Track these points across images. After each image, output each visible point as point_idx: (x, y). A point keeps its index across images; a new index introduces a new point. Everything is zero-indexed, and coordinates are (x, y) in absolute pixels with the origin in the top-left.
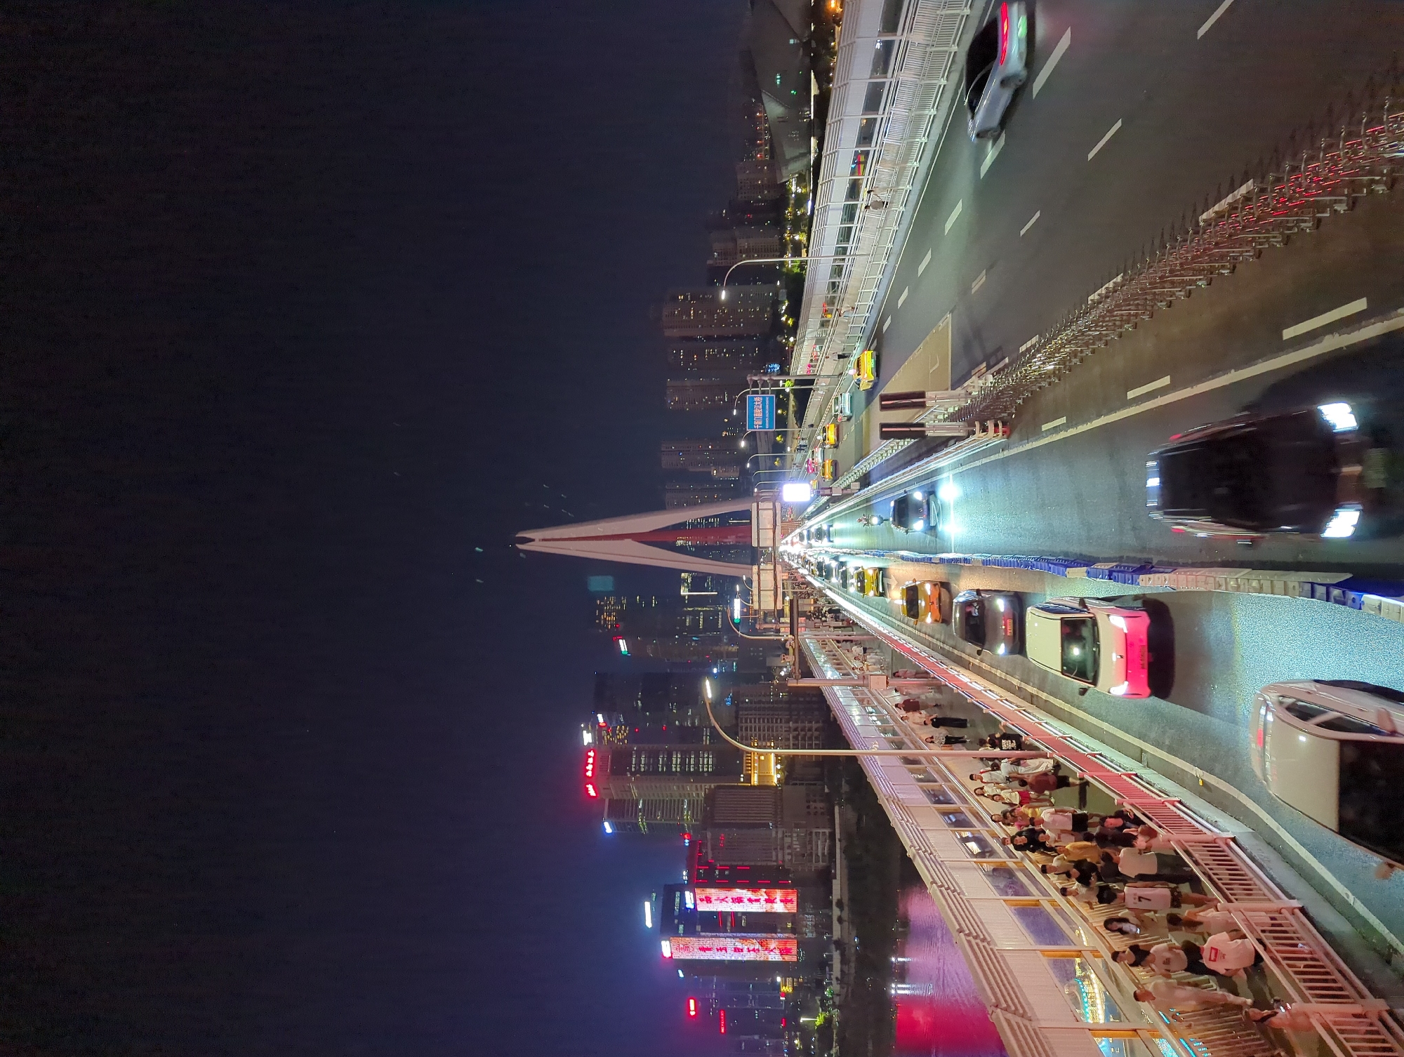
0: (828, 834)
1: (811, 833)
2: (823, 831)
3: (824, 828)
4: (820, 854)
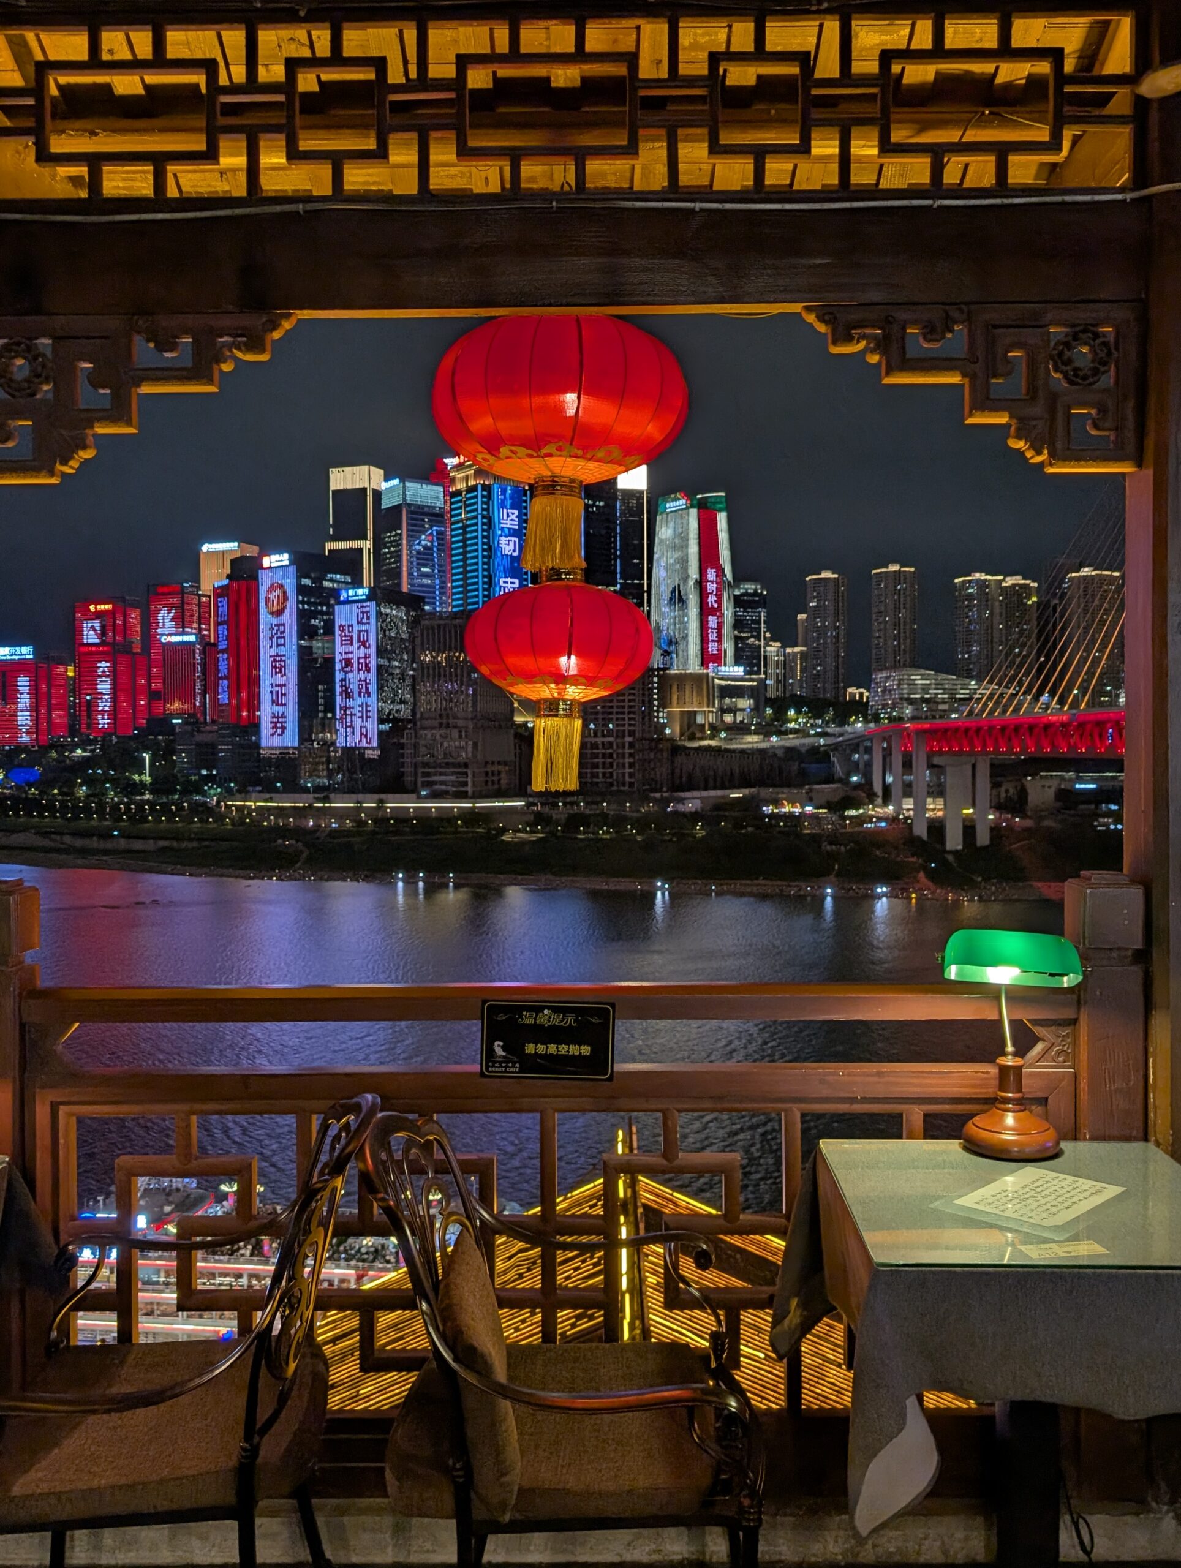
2: (470, 784)
3: (473, 785)
4: (434, 778)
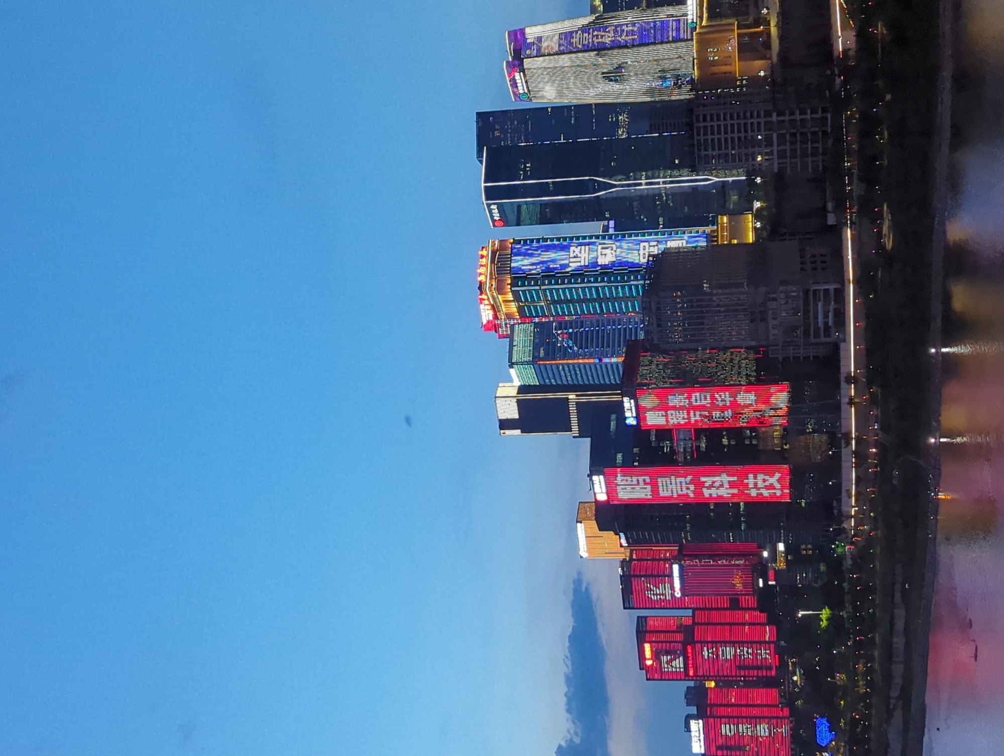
0: (832, 292)
1: (808, 291)
2: (827, 287)
3: (828, 282)
4: (821, 324)
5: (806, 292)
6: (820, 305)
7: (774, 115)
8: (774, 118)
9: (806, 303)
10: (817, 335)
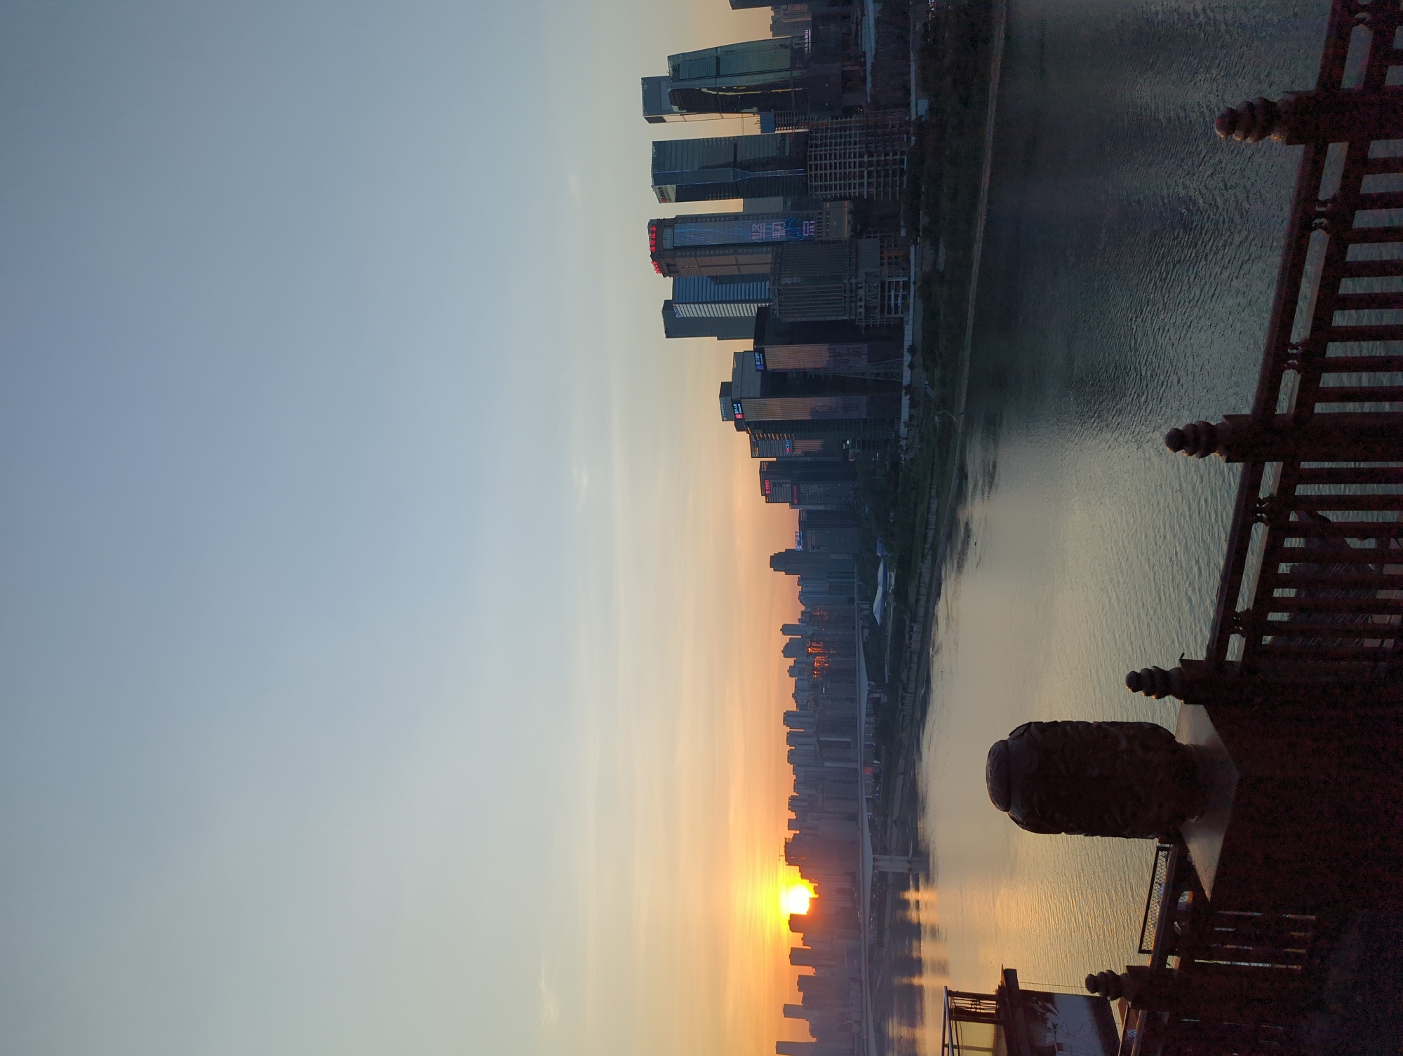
0: (901, 283)
1: (885, 282)
4: (893, 305)
5: (883, 284)
6: (893, 292)
7: (866, 157)
8: (866, 159)
9: (883, 291)
10: (889, 312)
